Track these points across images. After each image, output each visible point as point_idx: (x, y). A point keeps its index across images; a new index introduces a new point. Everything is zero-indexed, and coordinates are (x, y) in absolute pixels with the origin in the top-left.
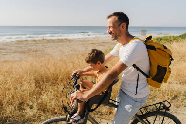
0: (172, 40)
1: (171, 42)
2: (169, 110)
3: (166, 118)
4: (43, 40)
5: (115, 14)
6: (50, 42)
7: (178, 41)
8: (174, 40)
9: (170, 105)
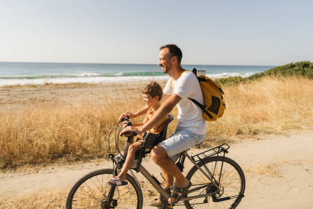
0: (239, 81)
1: (238, 84)
2: (227, 152)
3: (225, 163)
4: (47, 84)
5: (168, 46)
6: (59, 87)
7: (245, 83)
8: (241, 81)
9: (228, 147)
